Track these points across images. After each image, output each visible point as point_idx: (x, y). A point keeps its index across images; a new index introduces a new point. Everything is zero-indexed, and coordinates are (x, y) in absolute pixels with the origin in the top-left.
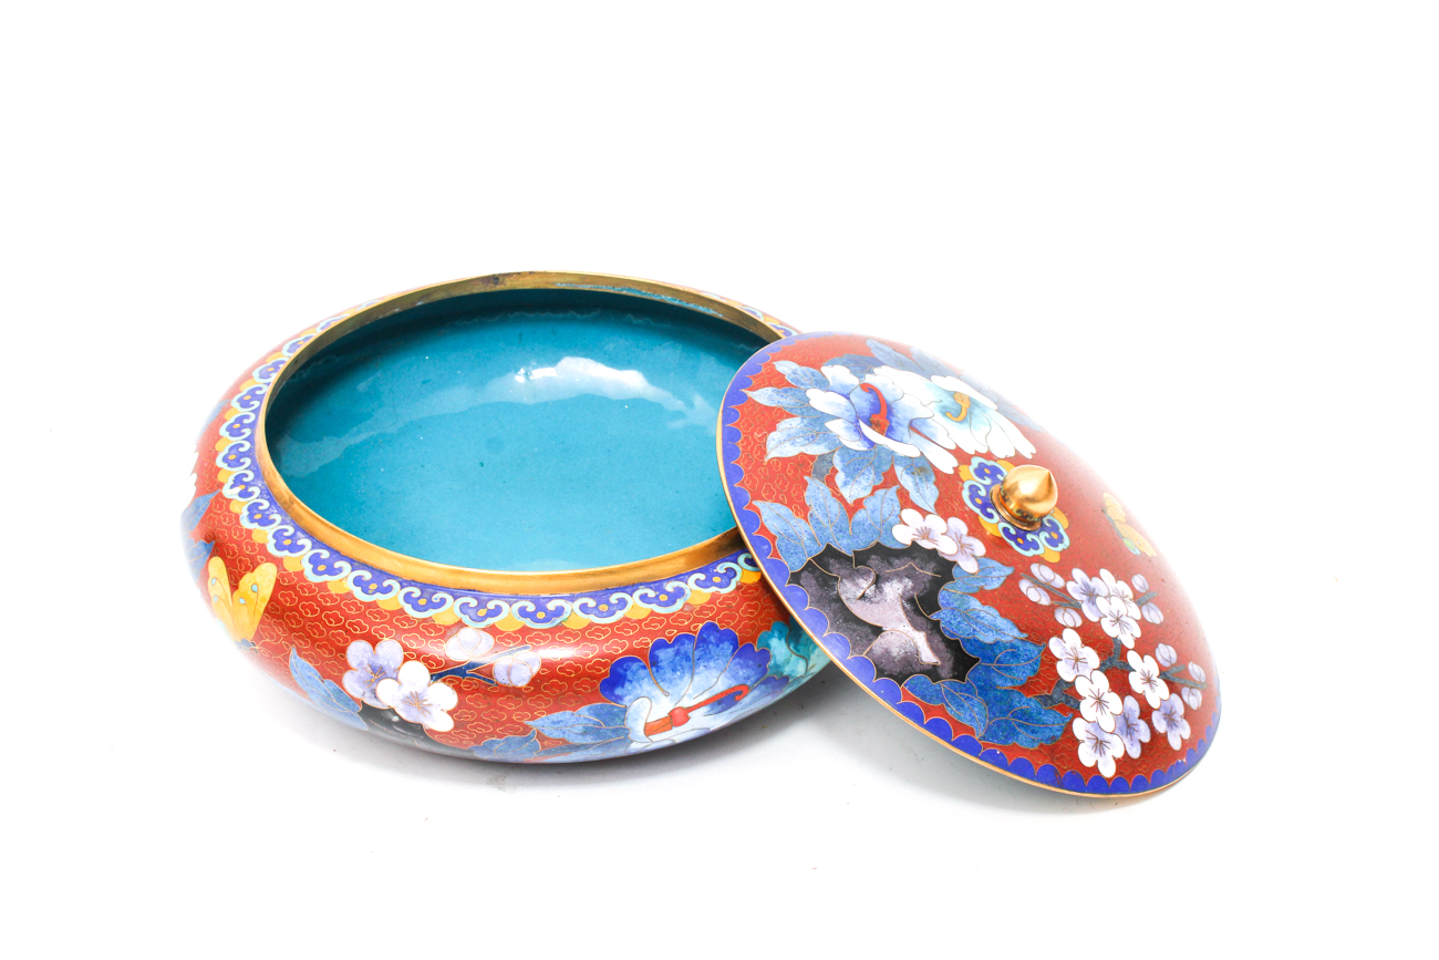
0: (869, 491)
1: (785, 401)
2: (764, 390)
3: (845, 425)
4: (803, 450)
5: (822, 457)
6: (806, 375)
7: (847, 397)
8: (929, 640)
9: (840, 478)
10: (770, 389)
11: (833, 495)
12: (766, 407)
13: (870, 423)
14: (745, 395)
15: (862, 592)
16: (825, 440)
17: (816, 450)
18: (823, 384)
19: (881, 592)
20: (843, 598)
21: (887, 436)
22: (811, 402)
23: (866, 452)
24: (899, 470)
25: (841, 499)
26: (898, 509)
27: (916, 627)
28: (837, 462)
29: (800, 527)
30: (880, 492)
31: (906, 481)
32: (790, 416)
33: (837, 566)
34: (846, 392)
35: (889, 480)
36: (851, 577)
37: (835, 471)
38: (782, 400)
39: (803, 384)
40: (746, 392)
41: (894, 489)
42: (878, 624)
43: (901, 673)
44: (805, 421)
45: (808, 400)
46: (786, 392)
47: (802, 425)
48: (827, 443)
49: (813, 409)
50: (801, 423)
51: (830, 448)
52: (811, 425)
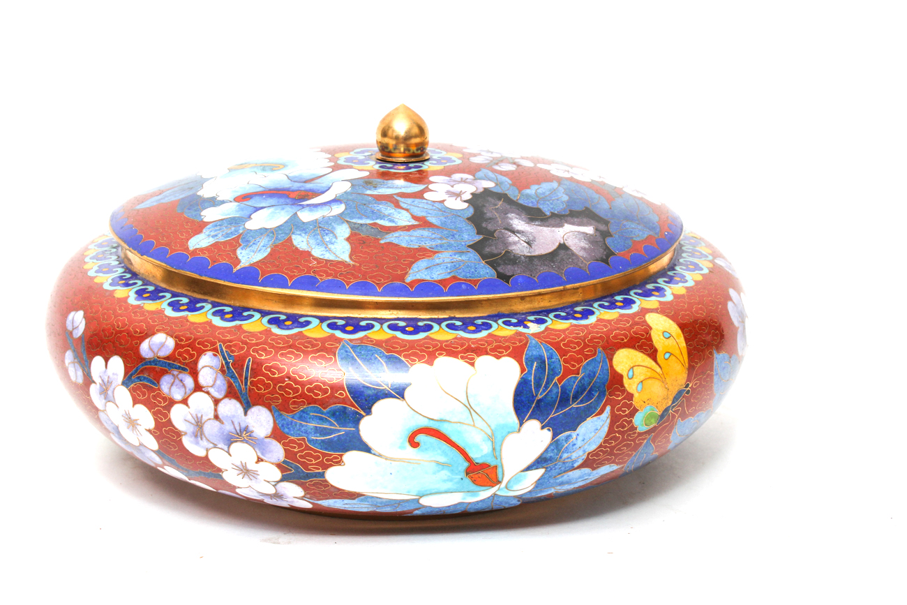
0: (404, 212)
1: (263, 243)
2: (240, 256)
3: (307, 212)
4: (342, 238)
5: (354, 228)
8: (573, 224)
9: (385, 223)
11: (407, 230)
12: (270, 255)
14: (244, 268)
15: (522, 242)
16: (329, 224)
19: (523, 232)
20: (529, 254)
21: (323, 193)
22: (268, 227)
23: (347, 204)
25: (412, 227)
26: (424, 201)
27: (561, 226)
28: (362, 221)
29: (445, 257)
30: (404, 205)
31: (386, 191)
32: (288, 242)
33: (493, 248)
36: (506, 244)
37: (375, 224)
39: (236, 232)
42: (557, 244)
43: (605, 250)
44: (298, 232)
45: (263, 229)
46: (247, 241)
47: (303, 235)
48: (333, 224)
49: (278, 227)
50: (300, 235)
51: (343, 223)
52: (304, 230)
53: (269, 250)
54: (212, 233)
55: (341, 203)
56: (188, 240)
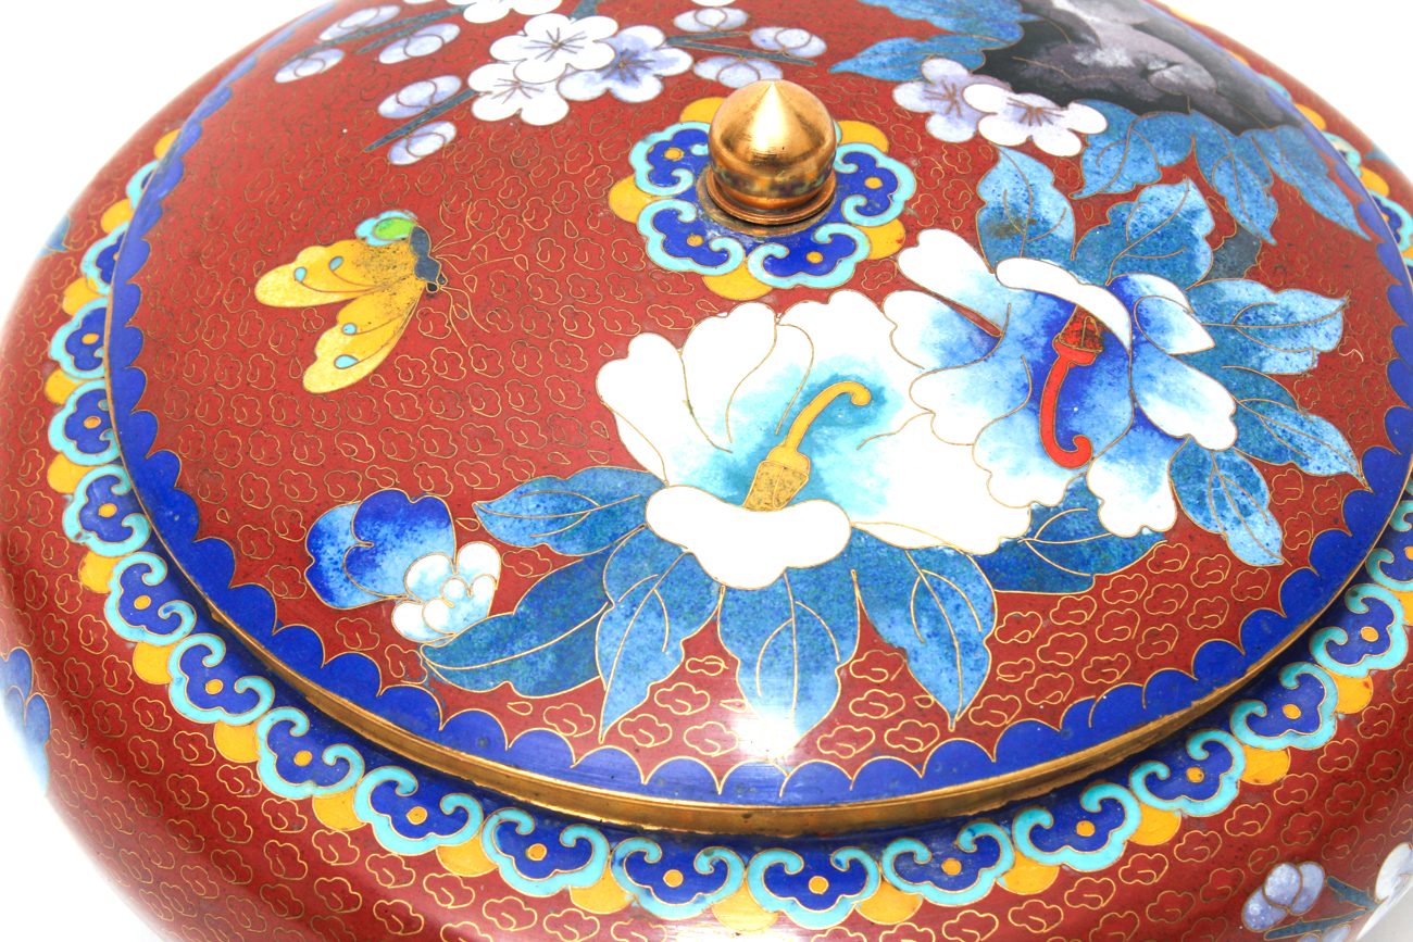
0: (1147, 193)
1: (1285, 423)
2: (1325, 472)
3: (1167, 337)
4: (1271, 297)
5: (1233, 273)
6: (1220, 499)
7: (1141, 420)
9: (1204, 225)
10: (1312, 470)
11: (1222, 199)
12: (1329, 418)
13: (1103, 338)
14: (1366, 470)
16: (1220, 308)
17: (1244, 292)
18: (1189, 464)
21: (1068, 306)
22: (1231, 408)
23: (1132, 271)
24: (1066, 230)
25: (1206, 190)
26: (1089, 157)
28: (1204, 257)
30: (1119, 188)
31: (1054, 208)
32: (1284, 379)
34: (1139, 435)
35: (1093, 212)
37: (1211, 239)
38: (1293, 428)
39: (1235, 467)
40: (1362, 480)
41: (1086, 193)
44: (1254, 361)
45: (1236, 418)
46: (1279, 450)
47: (1263, 354)
48: (1219, 302)
49: (1231, 391)
50: (1262, 360)
51: (1212, 286)
52: (1245, 351)
53: (1314, 418)
54: (1234, 512)
55: (1126, 279)
56: (1239, 564)
